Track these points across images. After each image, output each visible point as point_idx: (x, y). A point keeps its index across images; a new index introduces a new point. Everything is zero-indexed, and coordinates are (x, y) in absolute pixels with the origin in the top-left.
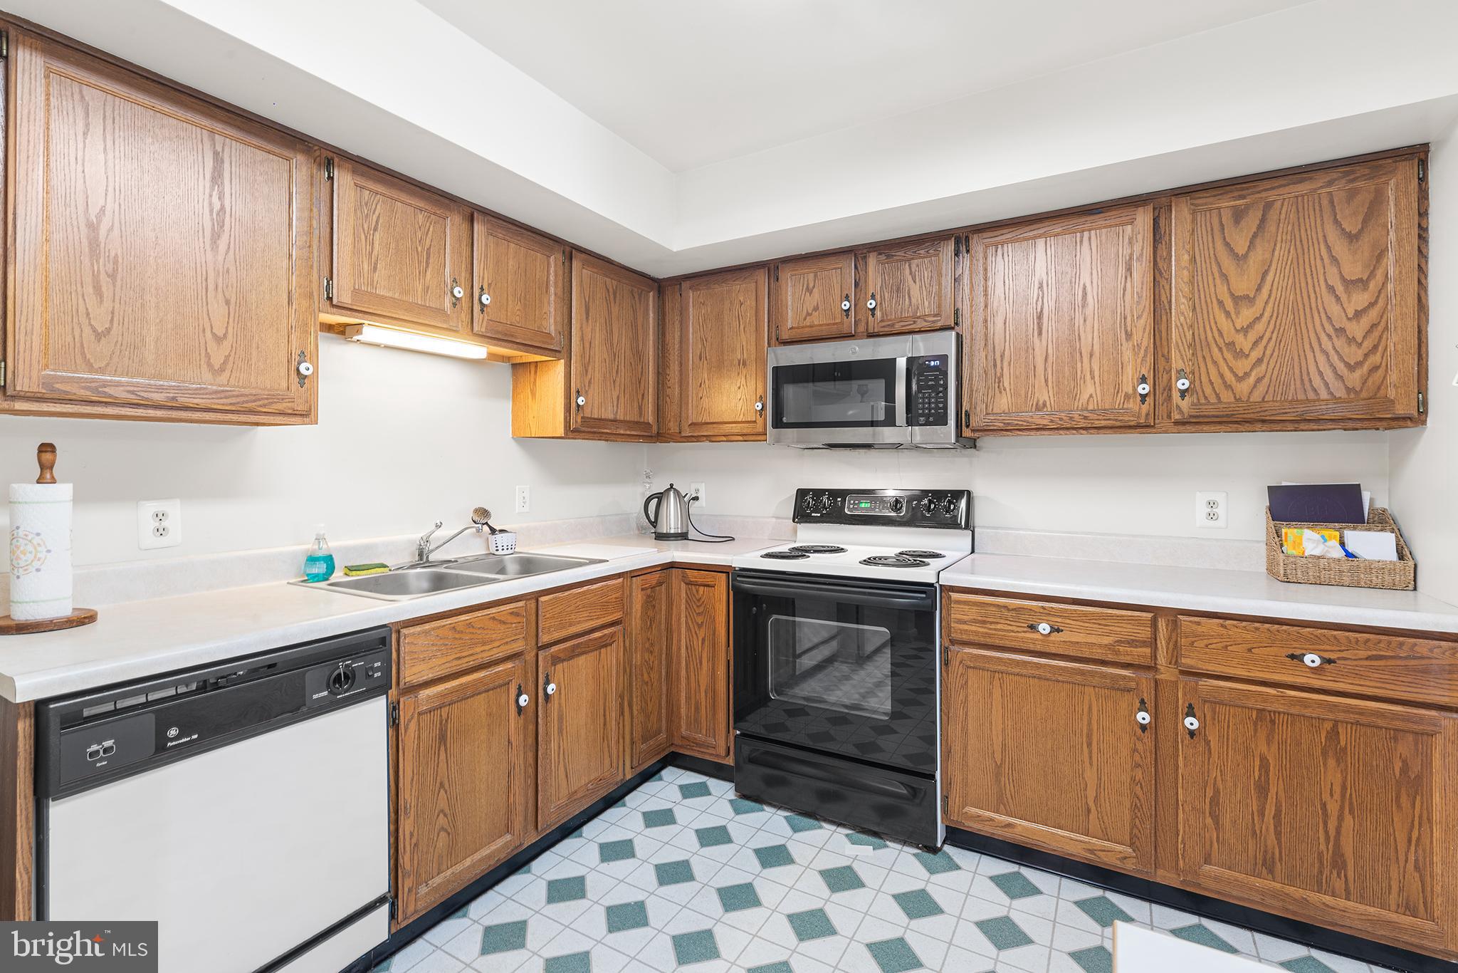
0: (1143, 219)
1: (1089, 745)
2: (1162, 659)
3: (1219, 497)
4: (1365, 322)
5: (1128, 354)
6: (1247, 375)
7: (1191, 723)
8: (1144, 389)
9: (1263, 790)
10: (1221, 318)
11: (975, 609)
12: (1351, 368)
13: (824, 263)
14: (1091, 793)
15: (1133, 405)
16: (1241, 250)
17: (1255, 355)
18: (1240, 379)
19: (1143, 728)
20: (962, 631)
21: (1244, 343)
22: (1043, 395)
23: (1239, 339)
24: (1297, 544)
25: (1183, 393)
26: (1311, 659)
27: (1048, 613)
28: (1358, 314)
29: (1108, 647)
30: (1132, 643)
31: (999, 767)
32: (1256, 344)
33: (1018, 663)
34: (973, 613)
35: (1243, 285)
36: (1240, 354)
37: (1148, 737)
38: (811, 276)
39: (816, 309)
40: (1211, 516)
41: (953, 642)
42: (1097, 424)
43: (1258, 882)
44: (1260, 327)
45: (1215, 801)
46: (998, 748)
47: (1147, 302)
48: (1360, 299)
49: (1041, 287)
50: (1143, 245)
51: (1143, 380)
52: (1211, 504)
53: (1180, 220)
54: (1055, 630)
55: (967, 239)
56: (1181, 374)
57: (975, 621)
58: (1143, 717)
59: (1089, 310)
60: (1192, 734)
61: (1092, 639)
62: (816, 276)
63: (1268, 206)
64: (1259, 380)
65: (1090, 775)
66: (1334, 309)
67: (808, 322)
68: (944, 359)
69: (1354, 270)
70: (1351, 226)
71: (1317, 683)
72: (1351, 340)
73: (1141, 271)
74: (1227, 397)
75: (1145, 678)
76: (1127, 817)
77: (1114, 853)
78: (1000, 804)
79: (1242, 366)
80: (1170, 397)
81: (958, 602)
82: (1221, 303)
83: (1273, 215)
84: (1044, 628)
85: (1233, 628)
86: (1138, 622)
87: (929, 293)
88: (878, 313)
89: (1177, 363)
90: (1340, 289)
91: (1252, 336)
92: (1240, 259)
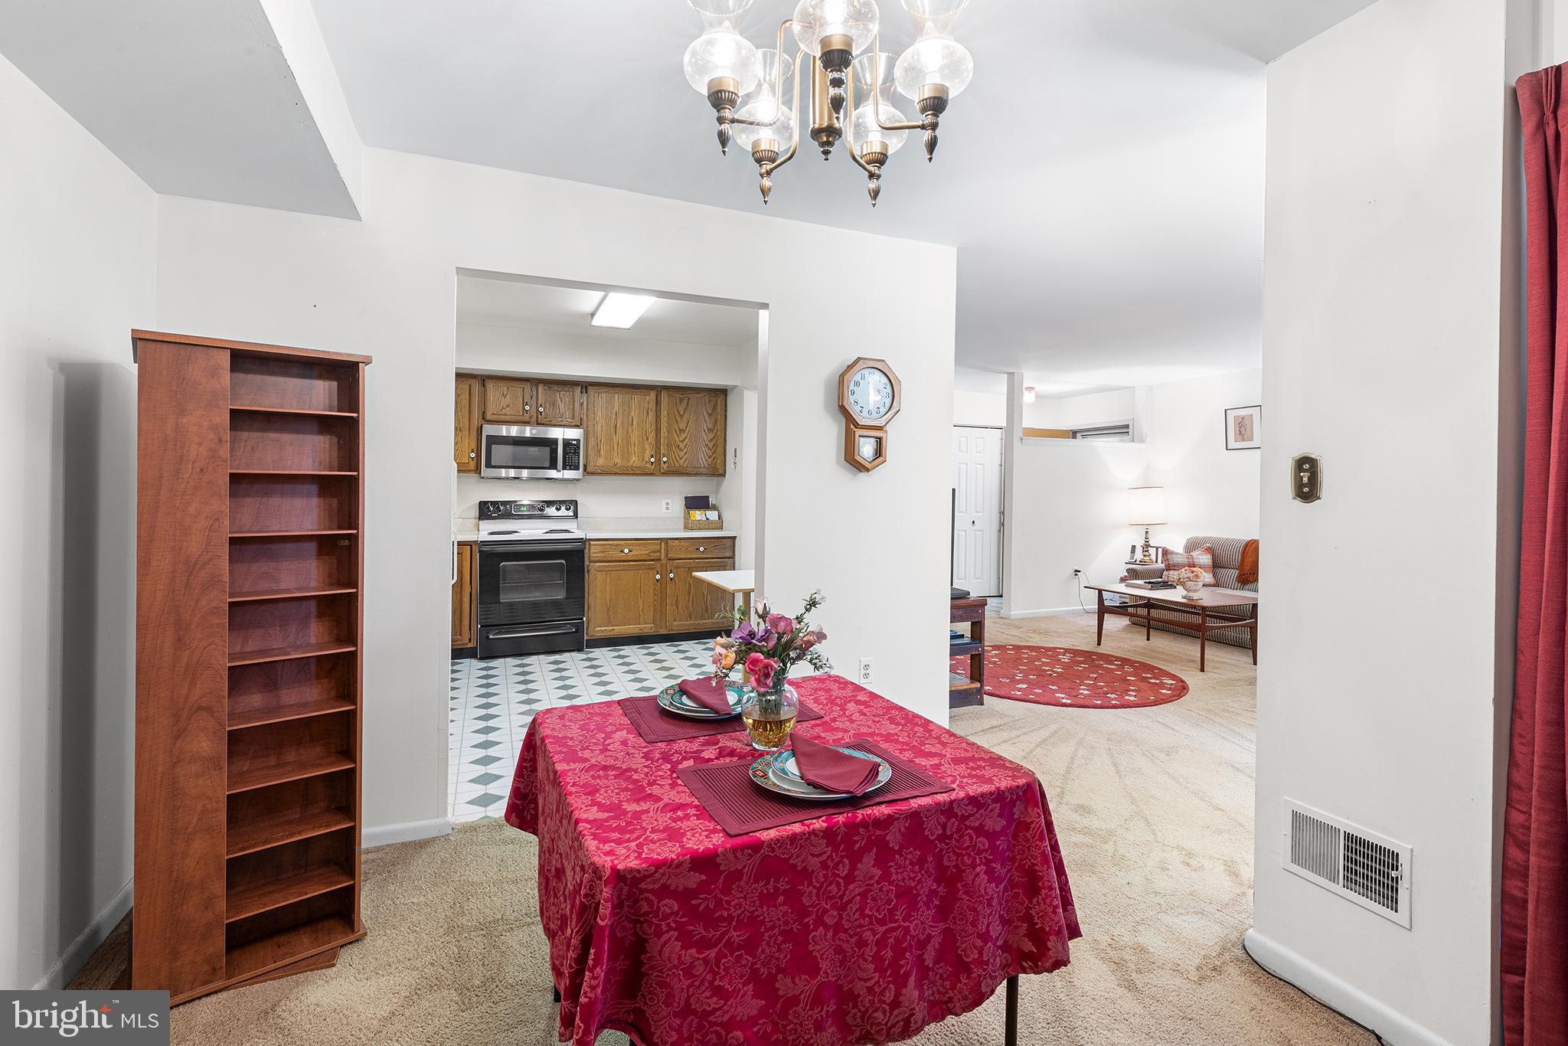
0: (653, 394)
1: (641, 591)
2: (663, 557)
3: (669, 501)
4: (713, 443)
5: (647, 446)
6: (683, 457)
7: (672, 575)
8: (653, 460)
9: (689, 593)
10: (676, 436)
11: (600, 547)
12: (709, 458)
13: (515, 384)
14: (641, 609)
15: (648, 465)
16: (682, 413)
17: (685, 451)
18: (681, 459)
19: (657, 580)
20: (595, 557)
21: (682, 446)
22: (617, 460)
23: (681, 444)
24: (694, 516)
25: (664, 462)
26: (702, 549)
27: (627, 546)
28: (711, 440)
29: (648, 555)
30: (654, 552)
31: (608, 608)
32: (685, 446)
33: (616, 566)
34: (599, 548)
35: (682, 426)
36: (681, 450)
37: (659, 584)
38: (505, 388)
39: (508, 406)
40: (667, 508)
41: (590, 562)
42: (637, 472)
43: (688, 623)
44: (687, 440)
45: (677, 600)
46: (608, 601)
47: (654, 427)
48: (711, 436)
49: (616, 414)
50: (652, 405)
51: (652, 457)
52: (667, 504)
53: (664, 395)
54: (630, 551)
55: (586, 387)
56: (664, 456)
57: (600, 552)
58: (658, 577)
59: (634, 427)
60: (671, 579)
61: (642, 553)
62: (508, 389)
63: (689, 399)
64: (686, 459)
65: (641, 603)
66: (705, 438)
67: (503, 412)
68: (578, 441)
69: (710, 426)
70: (710, 412)
71: (703, 556)
72: (709, 448)
73: (652, 415)
74: (677, 465)
75: (658, 564)
76: (652, 614)
77: (647, 628)
78: (609, 623)
79: (682, 454)
80: (660, 464)
81: (594, 545)
82: (676, 431)
83: (690, 402)
84: (626, 551)
85: (683, 543)
86: (655, 544)
87: (569, 408)
88: (543, 414)
89: (662, 451)
90: (707, 431)
91: (684, 444)
92: (682, 416)
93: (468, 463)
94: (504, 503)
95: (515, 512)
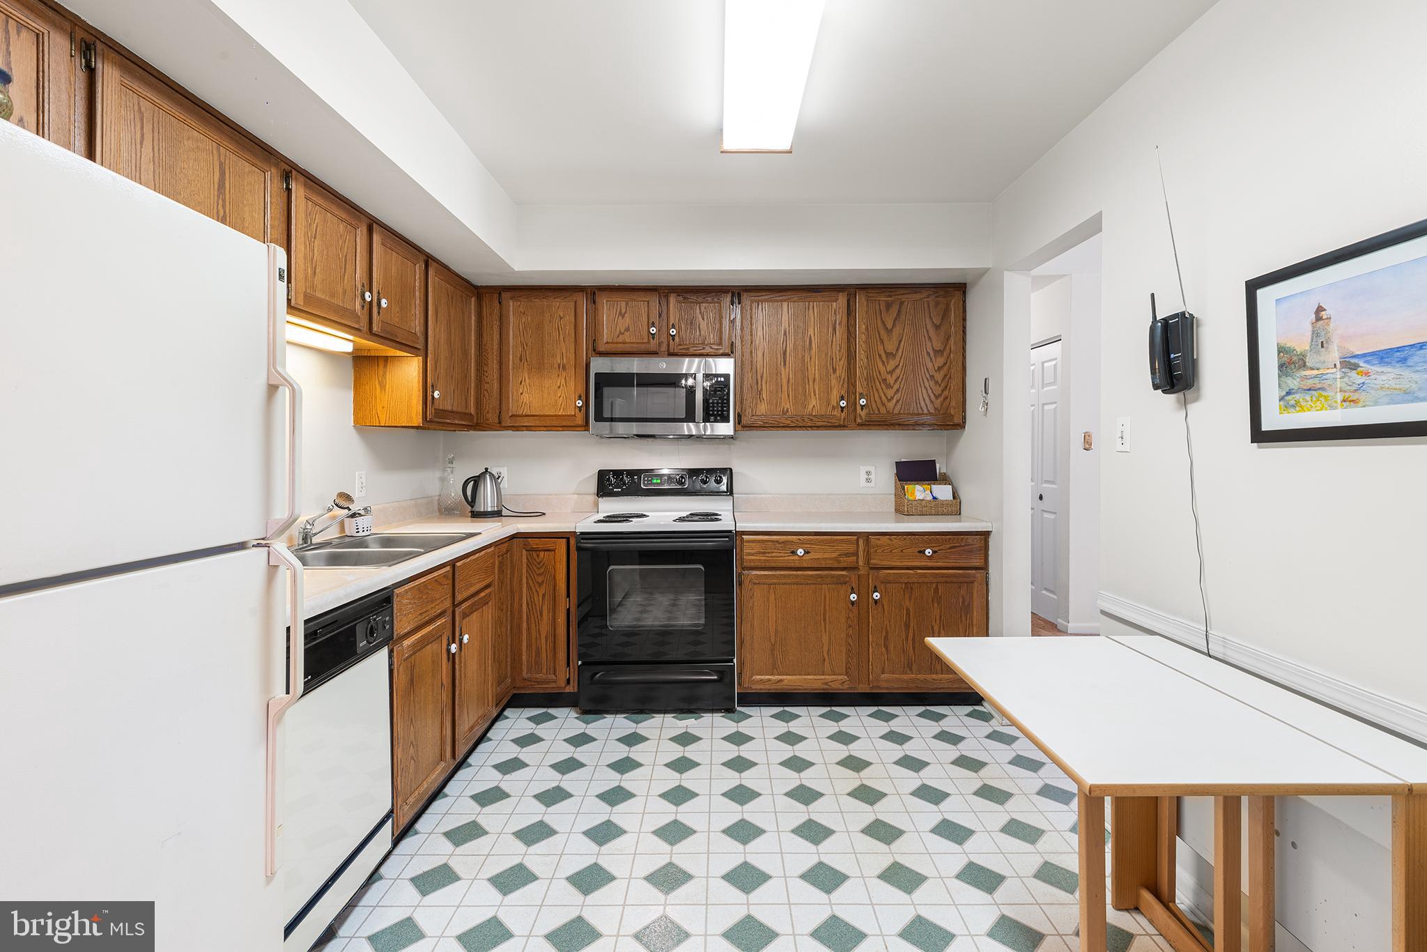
0: (842, 299)
1: (825, 620)
2: (861, 563)
3: (872, 469)
4: (942, 373)
5: (834, 382)
6: (892, 398)
7: (876, 596)
8: (843, 403)
9: (907, 626)
10: (880, 364)
11: (758, 545)
12: (937, 397)
13: (635, 295)
14: (826, 649)
15: (837, 413)
16: (889, 328)
17: (896, 387)
18: (889, 400)
19: (853, 603)
20: (751, 561)
21: (891, 380)
22: (787, 405)
23: (889, 377)
24: (913, 493)
25: (862, 407)
26: (928, 552)
27: (801, 544)
28: (940, 368)
29: (835, 559)
30: (847, 555)
31: (773, 645)
32: (896, 381)
33: (785, 576)
34: (757, 548)
35: (891, 347)
36: (889, 386)
37: (855, 608)
38: (623, 304)
39: (627, 330)
40: (868, 480)
41: (743, 569)
42: (818, 424)
43: (905, 677)
44: (898, 371)
45: (886, 638)
46: (773, 634)
47: (844, 350)
48: (940, 361)
49: (785, 334)
50: (841, 317)
51: (842, 398)
52: (868, 473)
53: (860, 301)
54: (807, 552)
55: (739, 295)
56: (862, 396)
57: (759, 553)
58: (853, 597)
59: (813, 352)
60: (876, 602)
61: (826, 556)
62: (627, 304)
63: (902, 303)
64: (898, 401)
65: (825, 639)
66: (930, 365)
67: (621, 339)
68: (727, 376)
69: (938, 346)
70: (937, 321)
71: (930, 564)
72: (936, 382)
73: (840, 332)
74: (883, 410)
75: (853, 576)
76: (844, 660)
77: (837, 681)
78: (774, 669)
79: (890, 393)
80: (855, 408)
81: (749, 541)
82: (880, 355)
83: (904, 308)
84: (800, 552)
85: (895, 540)
86: (849, 542)
87: (714, 329)
88: (677, 339)
89: (859, 389)
90: (932, 354)
91: (894, 376)
92: (889, 332)
93: (575, 415)
94: (631, 473)
95: (645, 485)
